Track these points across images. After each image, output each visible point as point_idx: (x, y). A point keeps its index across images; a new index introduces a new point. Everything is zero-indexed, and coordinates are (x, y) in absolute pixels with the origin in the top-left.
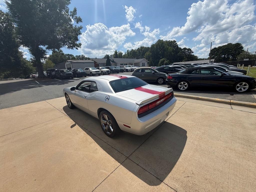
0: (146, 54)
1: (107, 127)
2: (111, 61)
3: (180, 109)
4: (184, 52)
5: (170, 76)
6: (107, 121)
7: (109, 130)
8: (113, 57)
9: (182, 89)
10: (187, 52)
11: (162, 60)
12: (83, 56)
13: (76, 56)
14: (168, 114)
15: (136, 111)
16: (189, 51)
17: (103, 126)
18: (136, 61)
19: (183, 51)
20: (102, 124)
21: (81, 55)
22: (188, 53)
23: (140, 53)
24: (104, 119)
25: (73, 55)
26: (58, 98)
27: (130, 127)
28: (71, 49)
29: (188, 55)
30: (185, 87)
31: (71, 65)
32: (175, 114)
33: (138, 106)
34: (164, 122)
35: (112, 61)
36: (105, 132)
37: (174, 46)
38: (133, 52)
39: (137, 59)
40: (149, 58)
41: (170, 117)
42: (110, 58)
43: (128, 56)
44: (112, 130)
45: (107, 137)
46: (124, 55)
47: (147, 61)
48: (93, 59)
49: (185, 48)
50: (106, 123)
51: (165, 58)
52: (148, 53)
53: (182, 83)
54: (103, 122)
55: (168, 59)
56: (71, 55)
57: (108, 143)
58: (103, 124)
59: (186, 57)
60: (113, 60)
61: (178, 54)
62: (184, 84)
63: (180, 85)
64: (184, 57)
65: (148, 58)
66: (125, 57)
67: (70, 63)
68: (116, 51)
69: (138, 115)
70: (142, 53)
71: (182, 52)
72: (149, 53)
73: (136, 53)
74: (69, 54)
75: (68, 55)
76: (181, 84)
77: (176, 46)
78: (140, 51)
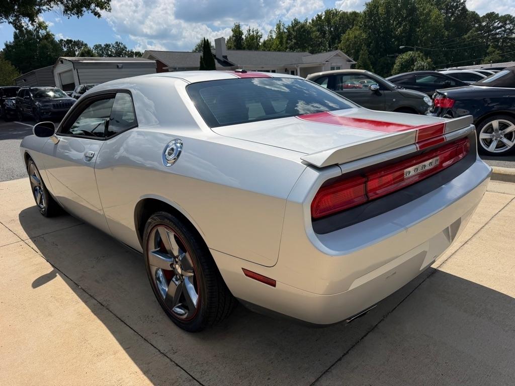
0: (344, 37)
1: (175, 283)
2: (219, 61)
3: (492, 221)
4: (488, 29)
5: (445, 97)
6: (175, 257)
7: (183, 297)
8: (224, 48)
9: (492, 148)
10: (500, 27)
11: (406, 56)
12: (118, 46)
13: (97, 47)
14: (452, 232)
15: (301, 200)
16: (508, 26)
17: (158, 279)
18: (308, 59)
19: (484, 24)
20: (153, 270)
21: (114, 43)
22: (504, 31)
23: (325, 33)
24: (163, 250)
25: (85, 42)
26: (11, 179)
27: (272, 283)
28: (76, 16)
29: (505, 40)
30: (505, 140)
31: (75, 72)
32: (474, 239)
33: (315, 174)
34: (432, 273)
35: (222, 59)
36: (166, 305)
37: (452, 7)
38: (299, 29)
39: (312, 52)
40: (357, 52)
41: (453, 254)
42: (213, 52)
43: (281, 43)
44: (195, 298)
45: (175, 331)
46: (265, 42)
47: (350, 61)
48: (154, 55)
49: (492, 13)
50: (171, 269)
51: (417, 50)
52: (351, 34)
53: (495, 124)
54: (158, 263)
55: (427, 54)
56: (78, 44)
57: (174, 357)
58: (161, 273)
59: (496, 47)
60: (225, 57)
61: (466, 36)
62: (503, 126)
63: (485, 132)
64: (487, 47)
65: (353, 52)
66: (267, 46)
67: (71, 66)
68: (238, 27)
69: (313, 220)
70: (331, 32)
71: (481, 28)
72: (358, 33)
73: (309, 33)
74: (71, 41)
75: (69, 42)
76: (490, 130)
77: (457, 7)
78: (322, 26)
